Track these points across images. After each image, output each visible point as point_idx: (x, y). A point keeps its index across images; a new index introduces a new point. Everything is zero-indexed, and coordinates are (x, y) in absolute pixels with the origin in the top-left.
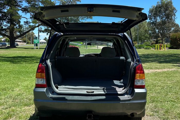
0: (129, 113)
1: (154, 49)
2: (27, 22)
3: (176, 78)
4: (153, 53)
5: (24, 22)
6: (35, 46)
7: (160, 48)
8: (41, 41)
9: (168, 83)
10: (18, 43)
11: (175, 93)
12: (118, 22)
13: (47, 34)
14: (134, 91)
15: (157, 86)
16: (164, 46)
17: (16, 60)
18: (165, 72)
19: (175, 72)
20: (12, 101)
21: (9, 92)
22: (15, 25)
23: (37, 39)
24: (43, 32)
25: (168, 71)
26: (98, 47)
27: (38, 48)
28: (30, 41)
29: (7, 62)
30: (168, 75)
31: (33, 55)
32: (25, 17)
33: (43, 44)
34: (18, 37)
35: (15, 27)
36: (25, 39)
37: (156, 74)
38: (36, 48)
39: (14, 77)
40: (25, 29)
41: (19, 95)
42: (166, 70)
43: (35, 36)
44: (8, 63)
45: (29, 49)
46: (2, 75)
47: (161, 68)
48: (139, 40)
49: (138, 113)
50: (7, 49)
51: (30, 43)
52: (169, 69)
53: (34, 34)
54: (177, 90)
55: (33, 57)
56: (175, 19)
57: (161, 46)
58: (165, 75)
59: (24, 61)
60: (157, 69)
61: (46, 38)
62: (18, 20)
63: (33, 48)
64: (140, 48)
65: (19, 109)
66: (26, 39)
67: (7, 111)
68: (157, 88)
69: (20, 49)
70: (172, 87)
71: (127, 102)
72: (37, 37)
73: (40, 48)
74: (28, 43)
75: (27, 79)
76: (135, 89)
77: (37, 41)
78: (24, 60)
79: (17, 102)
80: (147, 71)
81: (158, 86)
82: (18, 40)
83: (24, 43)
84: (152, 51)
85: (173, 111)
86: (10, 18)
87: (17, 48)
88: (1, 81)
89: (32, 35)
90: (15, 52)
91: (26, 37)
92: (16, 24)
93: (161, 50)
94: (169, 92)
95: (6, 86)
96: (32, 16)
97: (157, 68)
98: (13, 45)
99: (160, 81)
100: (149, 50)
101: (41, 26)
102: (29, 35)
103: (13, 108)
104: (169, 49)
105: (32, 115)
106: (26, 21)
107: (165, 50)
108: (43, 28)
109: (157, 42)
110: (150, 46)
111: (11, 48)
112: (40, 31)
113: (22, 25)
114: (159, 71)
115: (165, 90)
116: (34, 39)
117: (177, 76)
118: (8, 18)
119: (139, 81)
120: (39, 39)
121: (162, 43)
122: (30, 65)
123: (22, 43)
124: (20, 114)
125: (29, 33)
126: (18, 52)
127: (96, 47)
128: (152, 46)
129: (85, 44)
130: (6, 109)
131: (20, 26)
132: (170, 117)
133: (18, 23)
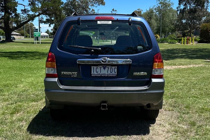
0: (145, 103)
1: (179, 43)
2: (25, 10)
3: (202, 74)
4: (179, 48)
5: (21, 10)
6: (35, 40)
7: (188, 42)
8: (42, 34)
9: (192, 80)
10: (15, 36)
11: (200, 89)
12: (138, 9)
13: (50, 26)
14: (151, 81)
15: (179, 83)
16: (192, 40)
17: (15, 56)
18: (190, 68)
19: (202, 68)
20: (18, 97)
21: (12, 88)
22: (11, 14)
23: (37, 31)
24: (45, 22)
25: (194, 67)
26: (111, 42)
27: (39, 43)
28: (28, 35)
29: (4, 57)
30: (193, 71)
31: (34, 50)
32: (22, 4)
33: (45, 37)
34: (14, 29)
35: (11, 16)
36: (22, 31)
37: (179, 71)
38: (37, 43)
39: (16, 73)
40: (22, 20)
41: (24, 91)
42: (191, 66)
43: (35, 28)
44: (6, 58)
45: (29, 44)
46: (2, 71)
47: (186, 65)
48: (162, 32)
49: (155, 104)
50: (2, 43)
51: (29, 37)
52: (196, 65)
53: (33, 25)
54: (202, 86)
55: (35, 52)
56: (208, 6)
57: (188, 40)
58: (190, 71)
59: (25, 57)
60: (181, 66)
61: (48, 30)
62: (14, 8)
63: (34, 43)
64: (162, 41)
65: (25, 105)
66: (24, 31)
67: (13, 106)
68: (179, 84)
69: (18, 43)
70: (196, 83)
71: (143, 92)
72: (37, 29)
73: (41, 43)
74: (26, 37)
75: (31, 76)
76: (152, 79)
77: (38, 34)
78: (24, 55)
79: (23, 98)
80: (170, 68)
81: (181, 82)
82: (14, 33)
83: (21, 37)
84: (177, 45)
85: (195, 106)
86: (4, 5)
87: (14, 43)
88: (1, 77)
89: (31, 26)
90: (12, 46)
91: (23, 29)
92: (11, 12)
93: (189, 44)
94: (193, 88)
95: (7, 82)
96: (30, 3)
97: (182, 64)
98: (9, 39)
99: (183, 77)
100: (174, 44)
101: (42, 15)
102: (28, 27)
103: (20, 103)
104: (198, 43)
105: (41, 110)
106: (23, 9)
107: (193, 44)
108: (45, 18)
109: (184, 35)
110: (175, 39)
111: (6, 42)
112: (41, 21)
113: (19, 14)
114: (183, 67)
115: (188, 87)
116: (34, 31)
117: (204, 72)
118: (1, 5)
119: (157, 71)
120: (40, 31)
121: (190, 36)
122: (33, 61)
123: (19, 37)
124: (28, 109)
125: (27, 24)
126: (15, 47)
127: (110, 42)
128: (177, 40)
129: (97, 38)
130: (12, 104)
131: (17, 16)
132: (191, 112)
133: (13, 12)
